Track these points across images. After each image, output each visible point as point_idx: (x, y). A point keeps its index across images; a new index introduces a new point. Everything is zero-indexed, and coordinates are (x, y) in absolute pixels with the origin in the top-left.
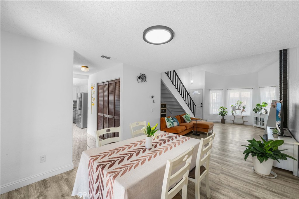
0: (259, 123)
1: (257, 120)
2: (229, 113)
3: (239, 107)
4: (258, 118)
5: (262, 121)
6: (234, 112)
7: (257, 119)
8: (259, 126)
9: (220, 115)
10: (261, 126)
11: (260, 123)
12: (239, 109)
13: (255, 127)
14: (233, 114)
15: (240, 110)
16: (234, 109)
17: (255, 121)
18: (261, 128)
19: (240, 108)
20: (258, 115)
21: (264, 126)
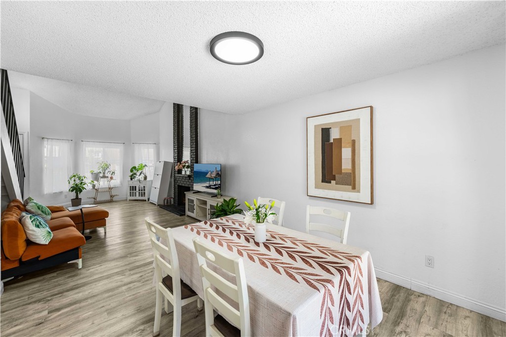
0: (137, 194)
1: (133, 190)
2: (88, 187)
3: (104, 173)
4: (135, 187)
5: (142, 190)
6: (95, 182)
7: (133, 188)
8: (137, 197)
9: (72, 191)
10: (141, 198)
11: (139, 193)
12: (104, 177)
13: (130, 200)
14: (94, 186)
15: (107, 177)
16: (96, 177)
17: (130, 192)
18: (140, 200)
19: (106, 175)
20: (135, 183)
21: (144, 196)
